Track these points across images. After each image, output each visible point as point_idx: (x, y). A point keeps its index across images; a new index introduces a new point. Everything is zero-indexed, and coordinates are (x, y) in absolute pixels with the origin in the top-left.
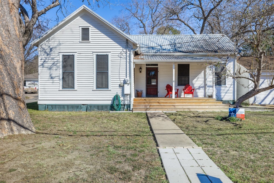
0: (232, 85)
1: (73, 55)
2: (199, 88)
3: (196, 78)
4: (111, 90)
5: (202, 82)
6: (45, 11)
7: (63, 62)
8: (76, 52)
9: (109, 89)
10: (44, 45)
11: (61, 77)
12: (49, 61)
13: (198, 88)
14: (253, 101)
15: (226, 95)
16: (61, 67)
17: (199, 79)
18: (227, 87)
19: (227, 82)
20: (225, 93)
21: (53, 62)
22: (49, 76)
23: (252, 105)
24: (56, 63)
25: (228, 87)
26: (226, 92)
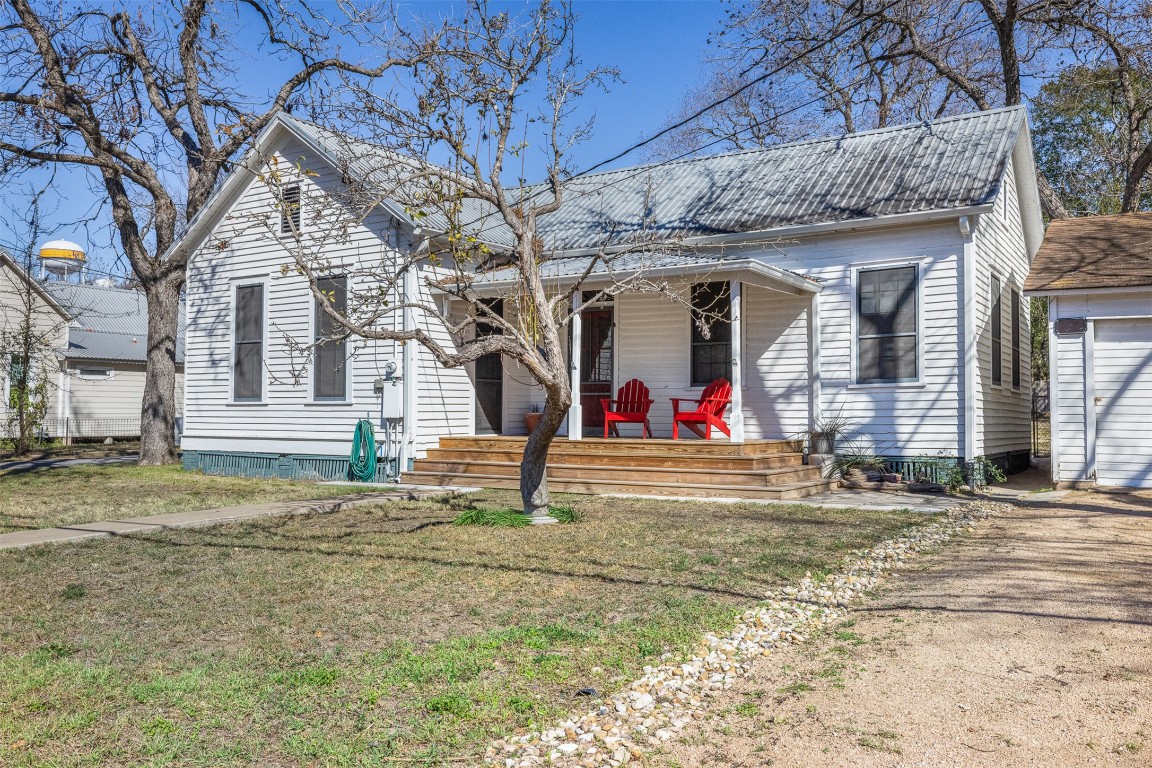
0: (955, 380)
1: (261, 286)
2: (788, 394)
3: (774, 347)
4: (351, 405)
5: (801, 368)
6: (233, 144)
7: (238, 309)
8: (268, 275)
9: (348, 401)
10: (198, 259)
11: (233, 361)
12: (210, 308)
13: (780, 396)
14: (1078, 467)
15: (923, 429)
16: (233, 326)
17: (786, 354)
18: (923, 387)
19: (922, 363)
20: (915, 421)
21: (216, 313)
22: (207, 358)
23: (1073, 486)
24: (223, 313)
25: (929, 388)
26: (920, 413)
